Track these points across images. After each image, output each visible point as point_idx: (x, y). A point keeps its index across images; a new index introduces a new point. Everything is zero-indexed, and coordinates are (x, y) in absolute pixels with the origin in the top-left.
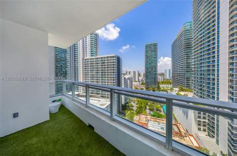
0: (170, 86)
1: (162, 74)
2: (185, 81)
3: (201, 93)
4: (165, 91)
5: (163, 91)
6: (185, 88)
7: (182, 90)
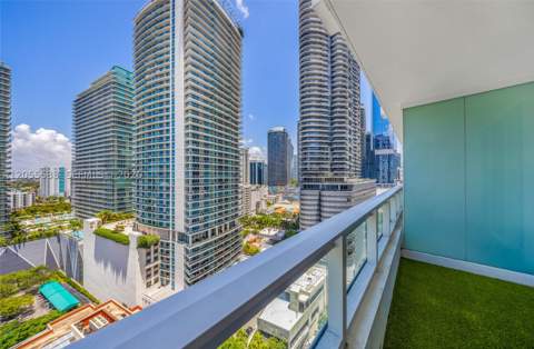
0: (68, 216)
1: (31, 184)
2: (116, 197)
3: (150, 215)
4: (49, 235)
5: (40, 237)
6: (116, 213)
7: (108, 219)
